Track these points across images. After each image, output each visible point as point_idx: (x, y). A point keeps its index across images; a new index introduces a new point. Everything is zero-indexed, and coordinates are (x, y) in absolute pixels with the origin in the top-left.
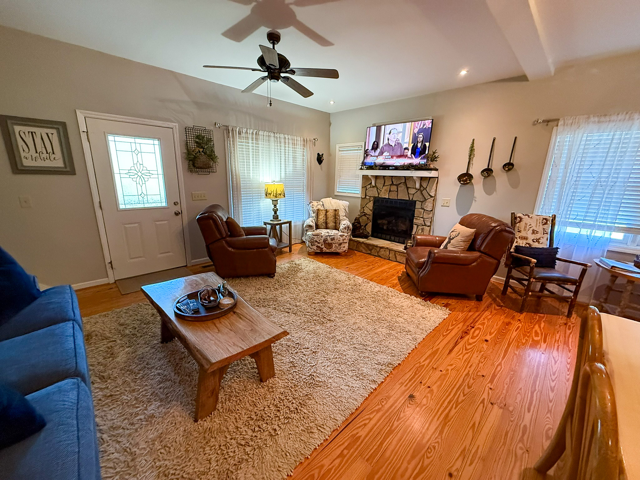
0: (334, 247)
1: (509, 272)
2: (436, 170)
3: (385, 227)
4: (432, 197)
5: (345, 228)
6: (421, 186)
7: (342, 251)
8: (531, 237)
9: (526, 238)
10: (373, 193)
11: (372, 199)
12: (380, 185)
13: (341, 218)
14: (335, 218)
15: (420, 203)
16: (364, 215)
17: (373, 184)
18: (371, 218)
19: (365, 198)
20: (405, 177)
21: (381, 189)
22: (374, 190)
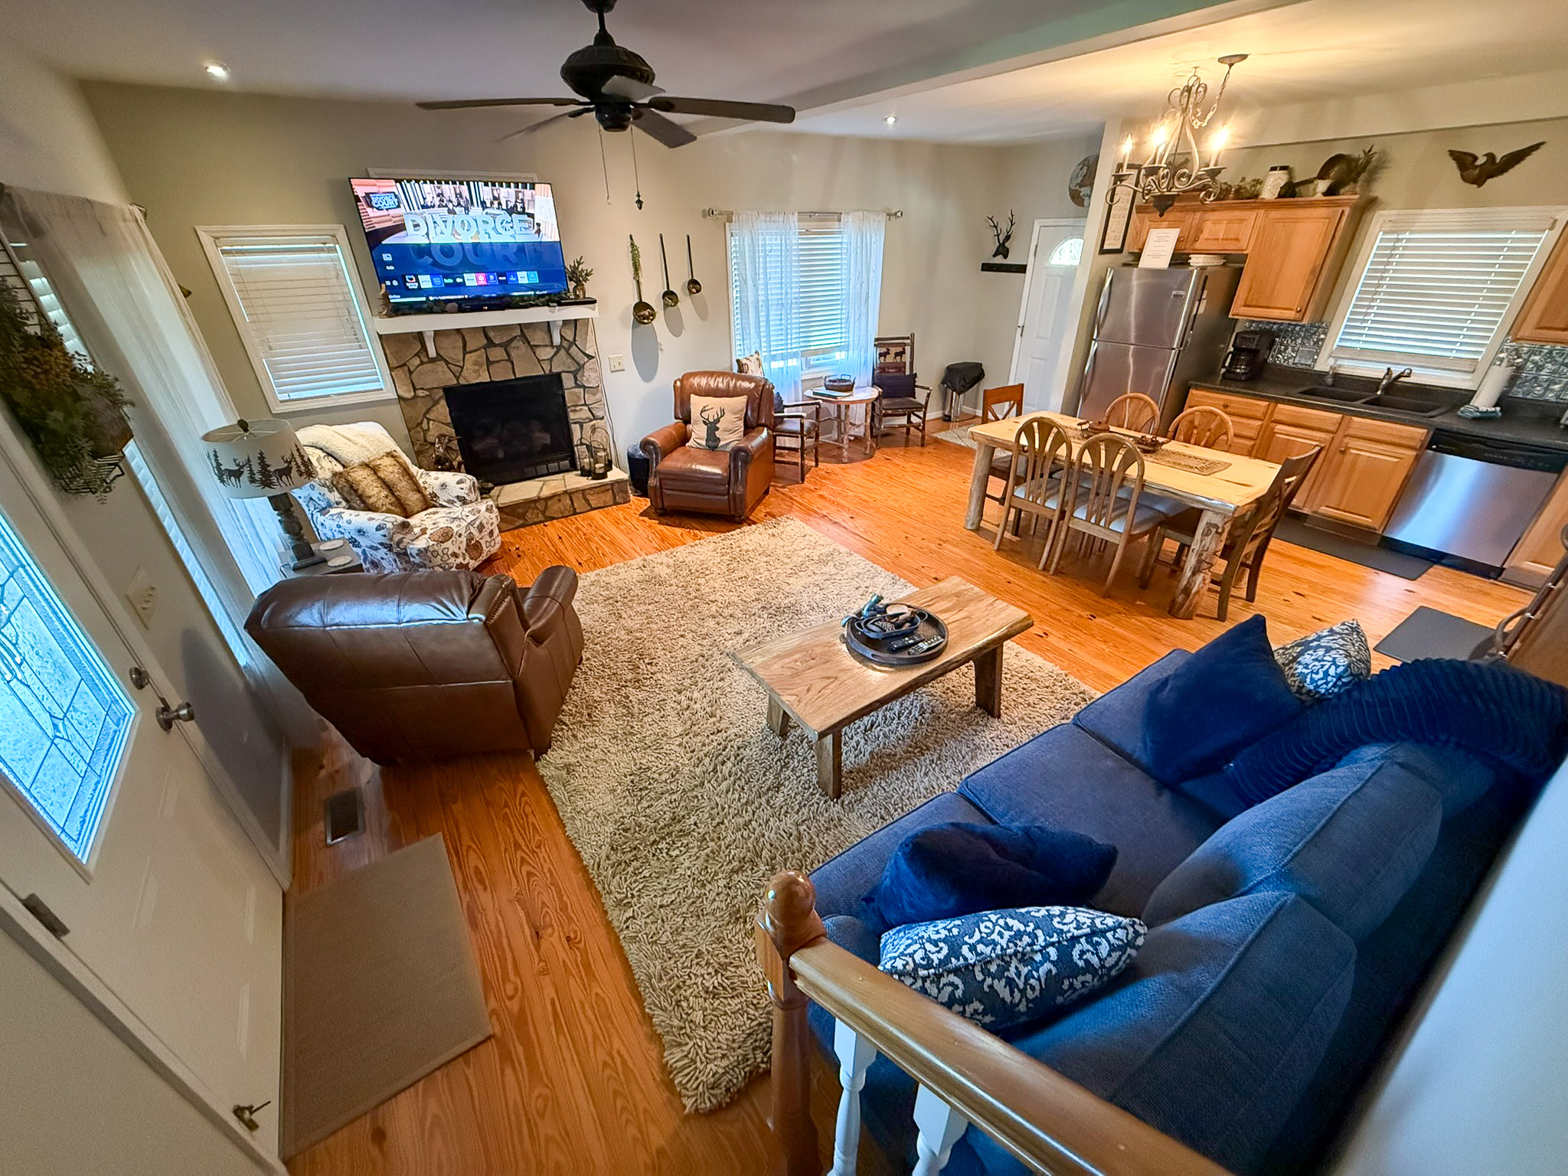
2: (591, 302)
4: (591, 357)
6: (562, 338)
10: (440, 377)
11: (439, 394)
15: (572, 376)
17: (432, 352)
19: (414, 396)
20: (520, 324)
21: (459, 361)
22: (440, 369)
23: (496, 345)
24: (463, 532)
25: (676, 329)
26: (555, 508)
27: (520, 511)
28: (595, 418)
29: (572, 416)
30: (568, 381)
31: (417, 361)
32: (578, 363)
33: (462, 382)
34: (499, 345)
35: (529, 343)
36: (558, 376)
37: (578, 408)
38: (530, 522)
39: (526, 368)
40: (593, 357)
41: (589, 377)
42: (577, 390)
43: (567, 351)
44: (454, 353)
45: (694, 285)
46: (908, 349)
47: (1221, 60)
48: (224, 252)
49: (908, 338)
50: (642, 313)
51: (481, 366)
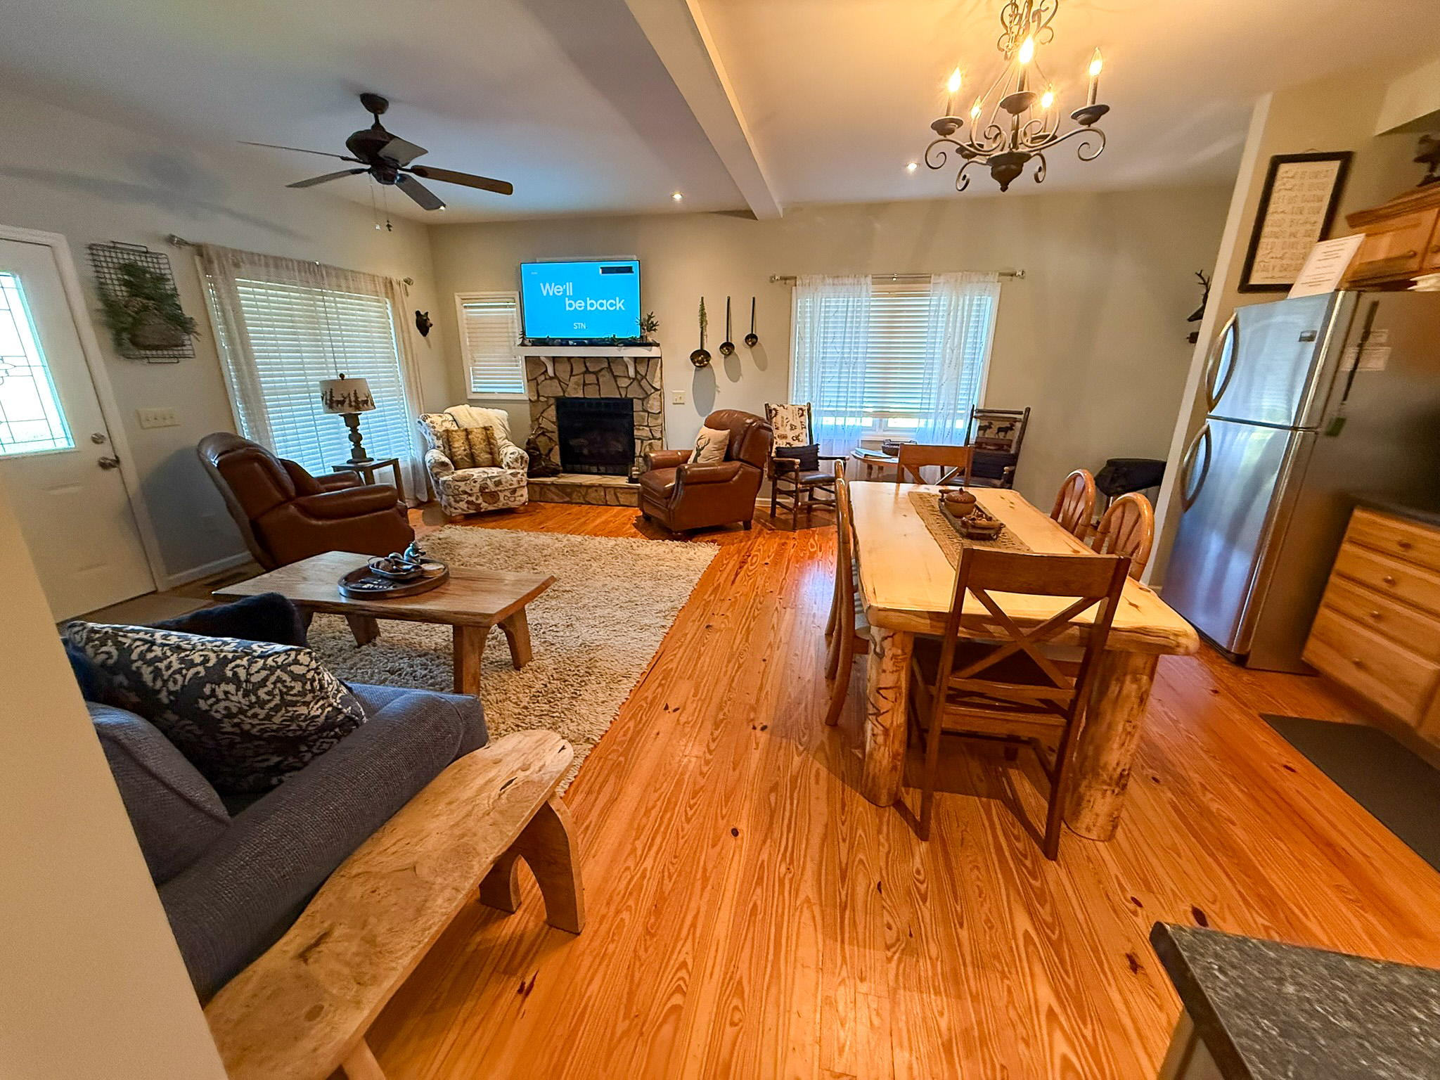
0: (502, 499)
1: (774, 484)
2: (658, 345)
3: (585, 452)
4: (656, 390)
5: (516, 460)
6: (636, 372)
7: (517, 503)
8: (791, 434)
9: (785, 437)
10: (554, 390)
11: (552, 401)
12: (564, 375)
13: (500, 442)
14: (490, 443)
15: (640, 402)
16: (543, 434)
17: (550, 372)
18: (555, 436)
19: (538, 400)
20: (607, 358)
21: (566, 381)
22: (555, 385)
23: (590, 373)
24: (479, 480)
25: (734, 375)
26: (593, 495)
27: (568, 490)
28: (654, 438)
29: (636, 433)
30: (637, 405)
31: (542, 378)
32: (646, 393)
33: (567, 395)
34: (593, 373)
35: (612, 372)
36: (632, 400)
37: (642, 428)
39: (608, 391)
40: (658, 390)
41: (654, 405)
42: (643, 413)
43: (639, 382)
45: (752, 339)
48: (465, 307)
49: (1020, 413)
50: (700, 358)
51: (579, 386)
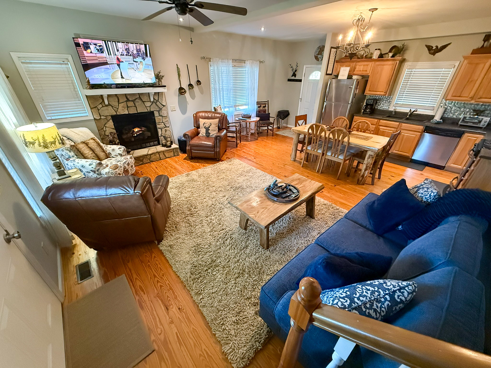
2: (165, 86)
6: (154, 99)
10: (111, 112)
11: (110, 118)
14: (100, 147)
17: (106, 102)
19: (100, 118)
20: (139, 94)
21: (117, 106)
22: (109, 109)
23: (130, 101)
24: (122, 166)
25: (193, 97)
26: (153, 157)
27: (141, 159)
28: (166, 127)
29: (158, 126)
30: (156, 114)
31: (101, 106)
32: (160, 108)
33: (118, 114)
34: (132, 101)
35: (142, 100)
36: (153, 112)
37: (160, 123)
38: (145, 163)
39: (141, 109)
40: (165, 106)
41: (164, 113)
42: (159, 117)
43: (156, 103)
44: (115, 103)
45: (199, 82)
46: (267, 105)
47: (370, 10)
48: (22, 62)
49: (267, 102)
50: (181, 91)
51: (125, 108)
